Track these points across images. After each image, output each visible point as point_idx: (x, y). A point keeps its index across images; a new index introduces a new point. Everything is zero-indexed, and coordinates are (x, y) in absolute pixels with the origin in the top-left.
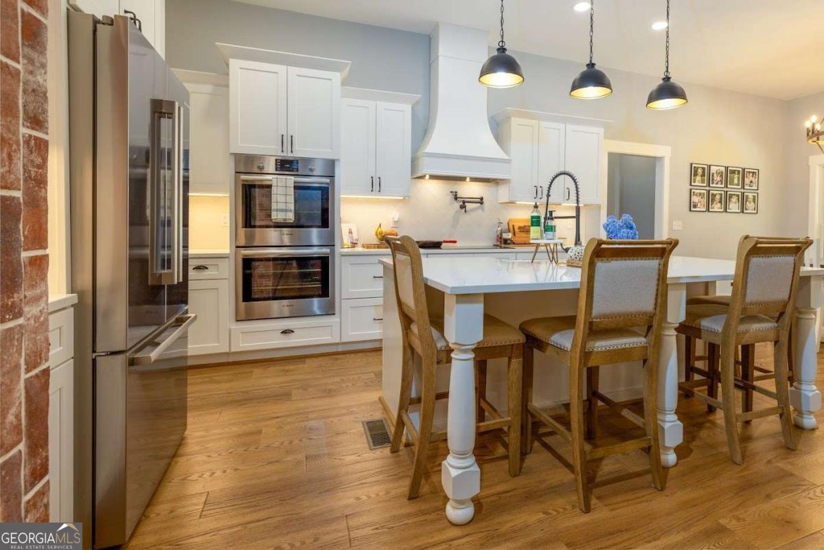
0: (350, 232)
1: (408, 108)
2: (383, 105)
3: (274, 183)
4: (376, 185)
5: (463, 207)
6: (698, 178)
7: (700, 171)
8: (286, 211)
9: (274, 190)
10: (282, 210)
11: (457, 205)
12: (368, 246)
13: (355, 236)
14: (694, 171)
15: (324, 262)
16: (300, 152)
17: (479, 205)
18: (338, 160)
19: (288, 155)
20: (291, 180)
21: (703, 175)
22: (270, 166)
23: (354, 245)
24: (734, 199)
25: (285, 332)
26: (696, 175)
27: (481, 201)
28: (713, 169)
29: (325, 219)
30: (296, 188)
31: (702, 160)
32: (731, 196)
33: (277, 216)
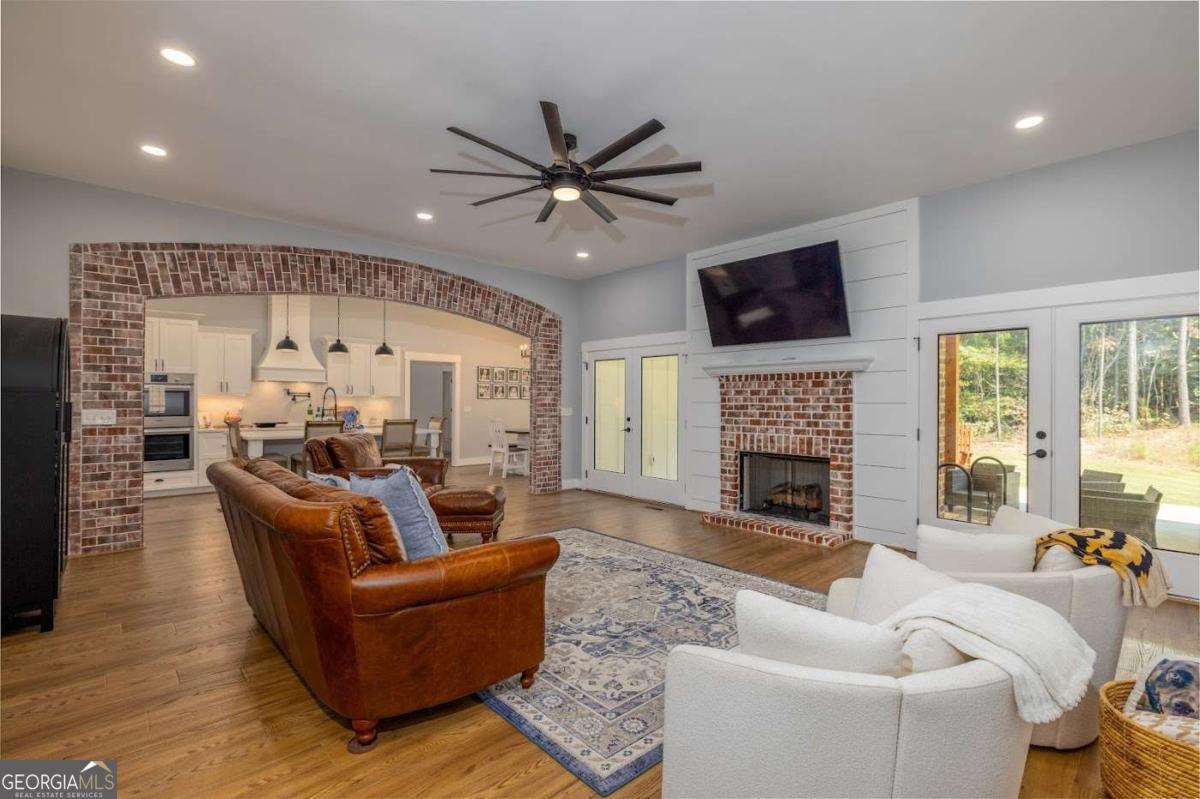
0: (205, 418)
1: (248, 339)
2: (229, 336)
3: (150, 390)
4: (224, 389)
5: (294, 399)
6: (484, 376)
7: (485, 372)
8: (159, 406)
9: (151, 394)
10: (156, 406)
11: (290, 398)
12: (219, 427)
13: (208, 420)
14: (480, 372)
15: (186, 438)
16: (168, 370)
17: (306, 398)
18: (196, 374)
19: (160, 372)
20: (163, 387)
21: (488, 374)
22: (148, 379)
23: (207, 426)
24: (514, 390)
25: (158, 480)
26: (482, 374)
27: (309, 395)
28: (496, 370)
29: (186, 410)
30: (166, 392)
31: (486, 364)
32: (511, 388)
33: (154, 410)
